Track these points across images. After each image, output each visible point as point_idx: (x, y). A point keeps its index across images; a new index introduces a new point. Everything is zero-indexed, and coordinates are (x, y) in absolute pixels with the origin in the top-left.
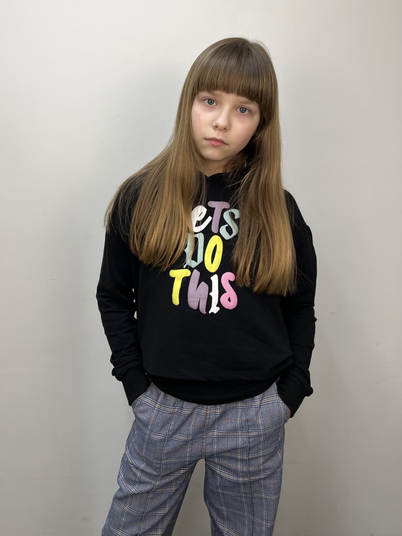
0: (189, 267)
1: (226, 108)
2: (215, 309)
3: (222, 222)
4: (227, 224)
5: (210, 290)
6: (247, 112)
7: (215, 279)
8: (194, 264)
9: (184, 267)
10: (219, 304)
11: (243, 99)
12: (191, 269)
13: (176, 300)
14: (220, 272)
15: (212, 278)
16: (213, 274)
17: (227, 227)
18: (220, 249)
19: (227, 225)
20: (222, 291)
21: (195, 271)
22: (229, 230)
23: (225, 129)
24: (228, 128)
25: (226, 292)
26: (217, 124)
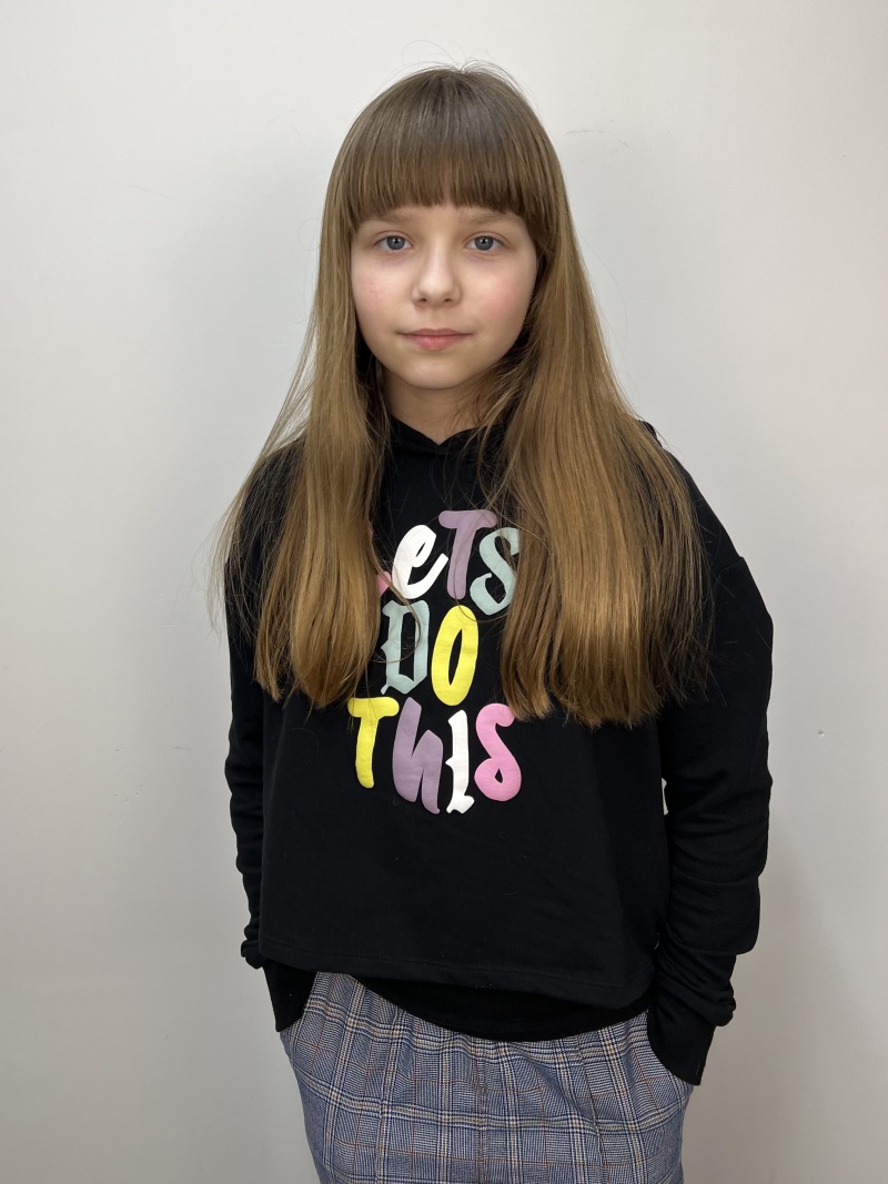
0: (392, 693)
1: (439, 245)
2: (461, 802)
3: (476, 567)
4: (488, 571)
5: (448, 752)
6: (495, 244)
7: (459, 722)
8: (405, 684)
9: (383, 690)
10: (472, 789)
11: (473, 212)
12: (400, 698)
13: (366, 777)
14: (472, 705)
15: (452, 721)
16: (453, 710)
17: (488, 580)
18: (471, 642)
19: (489, 575)
20: (478, 754)
21: (410, 700)
22: (495, 588)
23: (448, 301)
24: (455, 296)
25: (489, 757)
26: (422, 293)
